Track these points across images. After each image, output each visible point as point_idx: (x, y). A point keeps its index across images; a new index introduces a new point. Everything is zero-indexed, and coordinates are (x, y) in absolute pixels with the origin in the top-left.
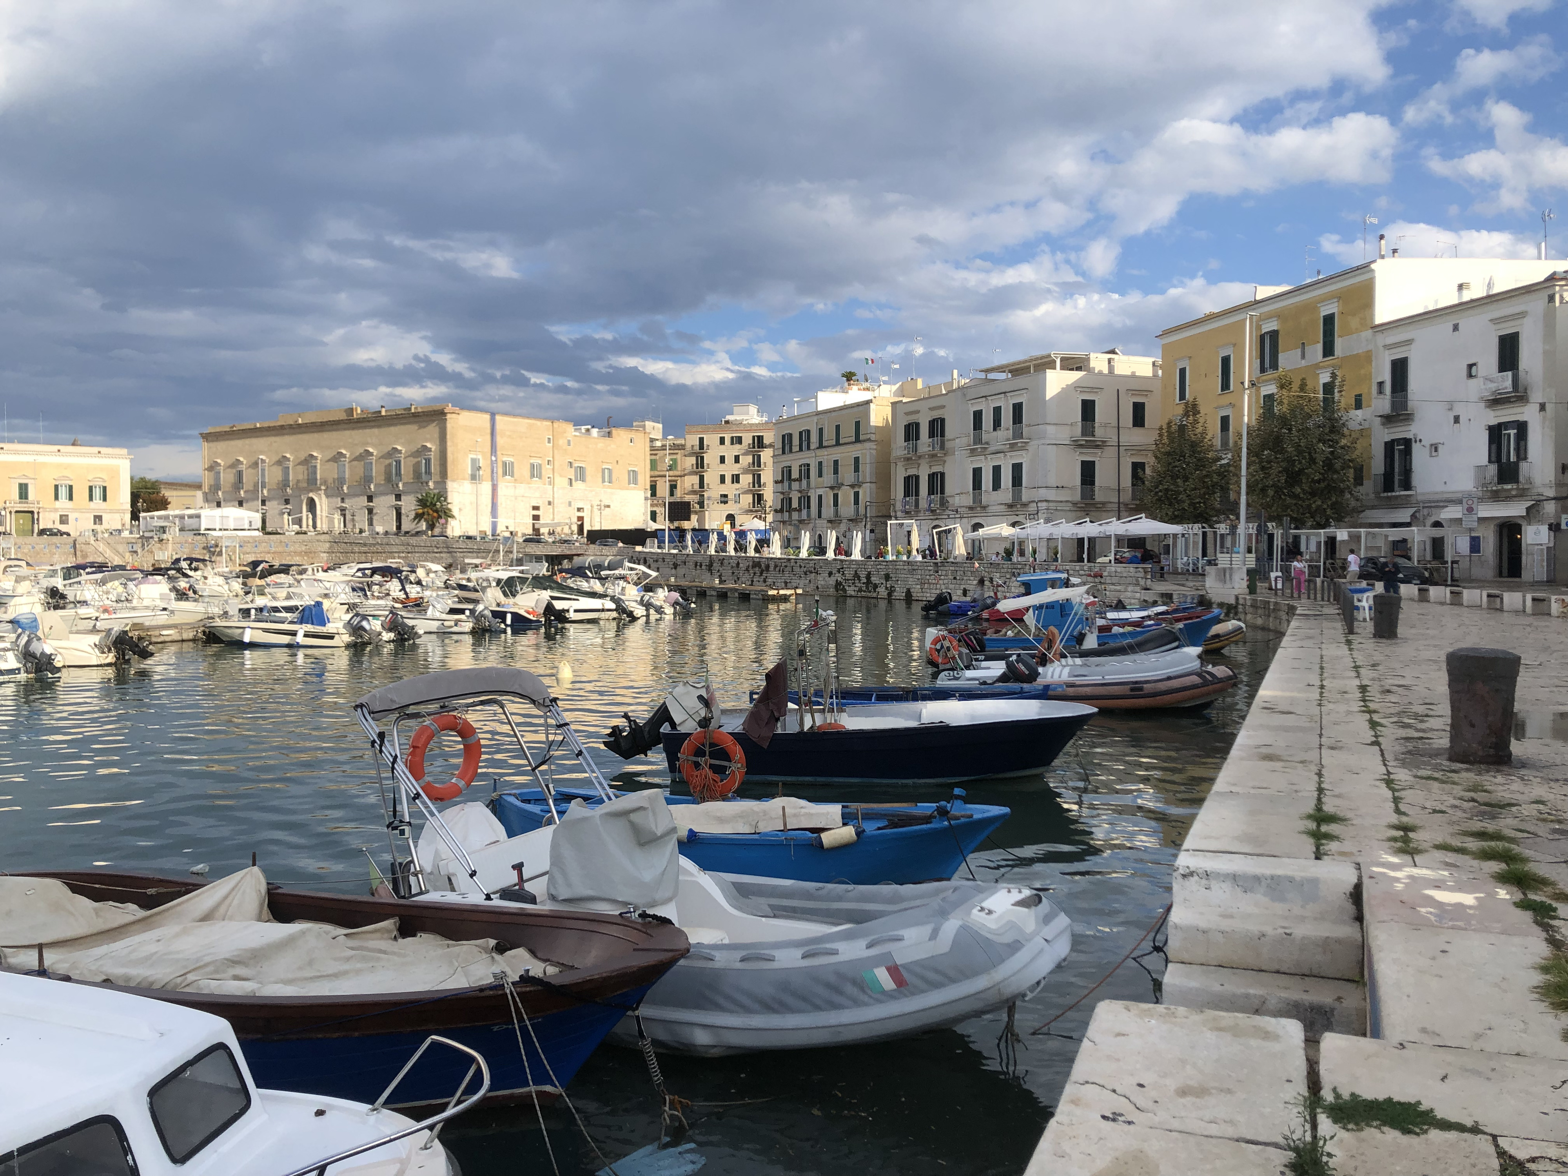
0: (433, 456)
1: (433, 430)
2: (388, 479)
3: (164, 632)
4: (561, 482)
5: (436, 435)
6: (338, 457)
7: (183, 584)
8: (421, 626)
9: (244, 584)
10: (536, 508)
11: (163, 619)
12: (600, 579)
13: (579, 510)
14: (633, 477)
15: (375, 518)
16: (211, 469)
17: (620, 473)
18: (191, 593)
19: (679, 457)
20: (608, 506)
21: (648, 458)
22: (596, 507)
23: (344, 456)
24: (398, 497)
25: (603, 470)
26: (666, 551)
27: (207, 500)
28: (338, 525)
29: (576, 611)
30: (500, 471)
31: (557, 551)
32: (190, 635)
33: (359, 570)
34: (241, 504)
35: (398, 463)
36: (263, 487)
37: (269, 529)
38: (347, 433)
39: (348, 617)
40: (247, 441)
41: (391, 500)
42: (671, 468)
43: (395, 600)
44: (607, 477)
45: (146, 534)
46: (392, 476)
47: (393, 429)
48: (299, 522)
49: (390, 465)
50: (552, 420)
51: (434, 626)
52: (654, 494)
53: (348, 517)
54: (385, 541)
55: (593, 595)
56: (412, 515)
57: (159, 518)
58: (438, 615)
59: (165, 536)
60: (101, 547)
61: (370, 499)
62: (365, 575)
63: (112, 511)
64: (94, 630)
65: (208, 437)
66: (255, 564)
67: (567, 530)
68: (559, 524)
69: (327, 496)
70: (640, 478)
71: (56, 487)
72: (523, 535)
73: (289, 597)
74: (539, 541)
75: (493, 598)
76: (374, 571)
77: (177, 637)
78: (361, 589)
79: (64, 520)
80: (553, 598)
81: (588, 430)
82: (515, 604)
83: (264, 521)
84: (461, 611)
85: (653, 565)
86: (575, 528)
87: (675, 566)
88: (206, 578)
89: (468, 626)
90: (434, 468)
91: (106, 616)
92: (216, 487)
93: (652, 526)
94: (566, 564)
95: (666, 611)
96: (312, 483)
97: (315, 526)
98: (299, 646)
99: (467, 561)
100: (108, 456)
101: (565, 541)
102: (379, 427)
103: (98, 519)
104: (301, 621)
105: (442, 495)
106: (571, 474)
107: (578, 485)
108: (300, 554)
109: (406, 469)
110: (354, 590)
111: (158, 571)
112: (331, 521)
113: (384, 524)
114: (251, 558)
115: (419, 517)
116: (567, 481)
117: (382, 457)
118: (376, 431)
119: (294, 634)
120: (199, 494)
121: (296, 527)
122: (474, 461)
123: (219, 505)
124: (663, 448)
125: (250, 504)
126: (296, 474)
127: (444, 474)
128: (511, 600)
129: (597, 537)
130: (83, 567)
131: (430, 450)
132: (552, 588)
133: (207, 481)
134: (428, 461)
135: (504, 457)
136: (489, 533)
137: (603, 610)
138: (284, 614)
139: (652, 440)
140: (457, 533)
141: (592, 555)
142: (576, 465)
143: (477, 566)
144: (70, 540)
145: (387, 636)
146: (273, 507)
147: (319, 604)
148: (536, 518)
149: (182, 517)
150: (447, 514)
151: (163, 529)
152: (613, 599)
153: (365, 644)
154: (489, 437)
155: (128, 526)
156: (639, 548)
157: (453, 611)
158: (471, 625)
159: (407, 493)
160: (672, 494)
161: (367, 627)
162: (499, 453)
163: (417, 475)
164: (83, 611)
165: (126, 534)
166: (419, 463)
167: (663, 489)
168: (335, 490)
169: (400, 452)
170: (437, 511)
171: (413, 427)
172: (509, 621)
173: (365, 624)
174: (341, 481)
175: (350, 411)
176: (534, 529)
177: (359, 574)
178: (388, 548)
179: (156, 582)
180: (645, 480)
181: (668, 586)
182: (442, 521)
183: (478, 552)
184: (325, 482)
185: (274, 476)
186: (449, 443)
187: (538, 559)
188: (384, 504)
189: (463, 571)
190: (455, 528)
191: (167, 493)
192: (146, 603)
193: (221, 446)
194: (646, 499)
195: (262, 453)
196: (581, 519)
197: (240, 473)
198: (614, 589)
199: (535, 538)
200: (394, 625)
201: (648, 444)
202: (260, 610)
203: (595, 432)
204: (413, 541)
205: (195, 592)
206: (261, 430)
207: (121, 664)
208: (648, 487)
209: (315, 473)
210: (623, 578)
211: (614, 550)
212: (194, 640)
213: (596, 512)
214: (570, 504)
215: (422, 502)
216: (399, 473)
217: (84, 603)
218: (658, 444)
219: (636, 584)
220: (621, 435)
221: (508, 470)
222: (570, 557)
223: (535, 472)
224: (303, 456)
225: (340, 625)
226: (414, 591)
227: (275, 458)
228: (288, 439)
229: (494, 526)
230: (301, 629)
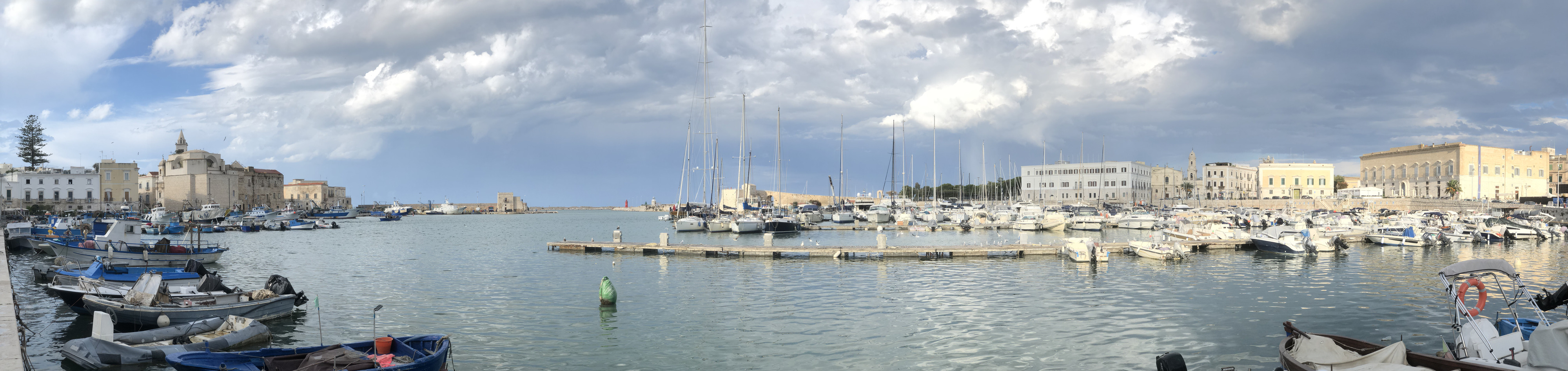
0: (1454, 165)
1: (1454, 153)
2: (1435, 175)
3: (1351, 238)
4: (1509, 175)
5: (1455, 156)
6: (1415, 165)
7: (1355, 218)
8: (1453, 239)
9: (1379, 219)
10: (1497, 187)
11: (1349, 233)
12: (1528, 220)
13: (1516, 188)
14: (1541, 173)
15: (1429, 191)
16: (1364, 171)
17: (1536, 172)
18: (1358, 222)
19: (1563, 163)
20: (1530, 186)
21: (1549, 164)
22: (1524, 187)
23: (1417, 165)
24: (1439, 182)
25: (1528, 170)
26: (1558, 207)
27: (1362, 184)
28: (1414, 195)
29: (1518, 234)
30: (1482, 171)
31: (1507, 206)
32: (1360, 239)
33: (1425, 214)
34: (1375, 185)
35: (1439, 168)
36: (1384, 178)
37: (1386, 196)
38: (1419, 155)
39: (1423, 234)
40: (1378, 159)
41: (1436, 183)
42: (1560, 169)
43: (1439, 227)
44: (1529, 173)
45: (1340, 198)
46: (1437, 173)
47: (1437, 154)
48: (1398, 193)
49: (1436, 168)
50: (1505, 148)
51: (1456, 239)
52: (1551, 181)
53: (1418, 191)
54: (1433, 201)
55: (1526, 227)
56: (1445, 190)
57: (1344, 191)
58: (1458, 234)
59: (1346, 199)
60: (1324, 203)
61: (1427, 183)
62: (1427, 216)
63: (1327, 189)
64: (1325, 237)
65: (1362, 158)
66: (1383, 210)
67: (1511, 197)
68: (1507, 194)
69: (1410, 182)
70: (1545, 173)
71: (1308, 179)
72: (1492, 199)
73: (1397, 224)
74: (1499, 202)
75: (1481, 228)
76: (1431, 214)
77: (1355, 240)
78: (1425, 222)
79: (1310, 192)
80: (1508, 228)
81: (1521, 152)
82: (1491, 230)
83: (1384, 193)
84: (1468, 233)
85: (1551, 213)
86: (1514, 196)
87: (1562, 214)
88: (1363, 216)
89: (1471, 240)
90: (1454, 170)
91: (1329, 231)
92: (1366, 179)
93: (1550, 196)
94: (1511, 213)
95: (1561, 235)
96: (1404, 176)
97: (1404, 195)
98: (1403, 245)
99: (1468, 210)
100: (1327, 167)
101: (1510, 202)
102: (1432, 152)
103: (1322, 192)
104: (1404, 235)
105: (1457, 182)
106: (1513, 172)
107: (1516, 177)
108: (1398, 206)
109: (1443, 171)
110: (1422, 222)
111: (1346, 213)
112: (1411, 192)
113: (1433, 194)
114: (1380, 208)
115: (1447, 191)
116: (1511, 175)
117: (1433, 165)
118: (1430, 154)
119: (1401, 240)
120: (1359, 182)
121: (1397, 195)
122: (1471, 167)
123: (1367, 186)
124: (1556, 159)
125: (1379, 185)
126: (1397, 173)
127: (1458, 172)
128: (1490, 229)
129: (1524, 200)
130: (1319, 211)
131: (1453, 162)
132: (1507, 224)
133: (1363, 175)
134: (1452, 167)
135: (1483, 165)
136: (1477, 198)
137: (1531, 234)
138: (1397, 232)
139: (1550, 156)
140: (1463, 198)
141: (1523, 208)
142: (1515, 168)
143: (1472, 213)
144: (1313, 200)
145: (1439, 242)
146: (1388, 186)
147: (1411, 228)
148: (1497, 191)
149: (1353, 191)
150: (1459, 189)
151: (1346, 196)
152: (1535, 229)
153: (1429, 246)
154: (1477, 156)
155: (1333, 194)
156: (1544, 206)
157: (1465, 233)
158: (1472, 239)
159: (1443, 180)
160: (1560, 181)
161: (1431, 238)
162: (1481, 163)
163: (1447, 173)
164: (1321, 229)
165: (1332, 198)
166: (1448, 168)
167: (1555, 179)
168: (1414, 179)
169: (1440, 163)
170: (1455, 188)
171: (1446, 152)
172: (1489, 238)
173: (1430, 237)
174: (1416, 175)
175: (1420, 146)
176: (1496, 196)
177: (1425, 215)
178: (1434, 204)
179: (1345, 218)
180: (1547, 174)
181: (1561, 224)
182: (1457, 193)
183: (1472, 206)
184: (1409, 176)
185: (1388, 174)
186: (1461, 159)
187: (1498, 210)
188: (1433, 185)
189: (1466, 215)
190: (1463, 196)
191: (1347, 181)
192: (1343, 226)
193: (1368, 162)
194: (1547, 183)
195: (1383, 164)
196: (1517, 192)
197: (1375, 173)
198: (1536, 224)
199: (1496, 201)
200: (1441, 238)
201: (1548, 158)
202: (1385, 230)
203: (1524, 153)
204: (1445, 201)
205: (1360, 222)
206: (1383, 155)
207: (1337, 251)
208: (1548, 177)
209: (1405, 172)
210: (1539, 220)
211: (1533, 206)
212: (1361, 242)
213: (1524, 189)
214: (1512, 185)
215: (1449, 185)
216: (1439, 172)
217: (1321, 225)
218: (1553, 158)
219: (1545, 222)
220: (1536, 154)
221: (1485, 170)
222: (1513, 209)
223: (1497, 170)
224: (1400, 165)
225: (1420, 237)
226: (1447, 223)
227: (1389, 166)
228: (1394, 158)
229: (1479, 195)
230: (1404, 238)
